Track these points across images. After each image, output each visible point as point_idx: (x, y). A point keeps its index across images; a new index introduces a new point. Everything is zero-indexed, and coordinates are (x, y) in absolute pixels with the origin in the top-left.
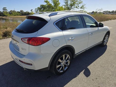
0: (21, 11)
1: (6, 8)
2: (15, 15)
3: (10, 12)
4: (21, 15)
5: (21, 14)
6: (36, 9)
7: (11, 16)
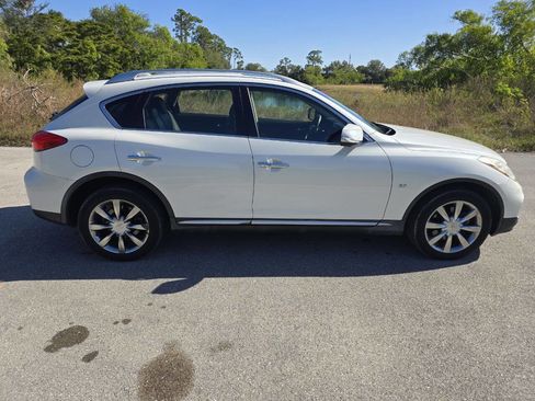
0: (374, 65)
1: (320, 55)
2: (341, 83)
3: (330, 68)
4: (364, 82)
5: (370, 78)
6: (403, 55)
7: (328, 86)
